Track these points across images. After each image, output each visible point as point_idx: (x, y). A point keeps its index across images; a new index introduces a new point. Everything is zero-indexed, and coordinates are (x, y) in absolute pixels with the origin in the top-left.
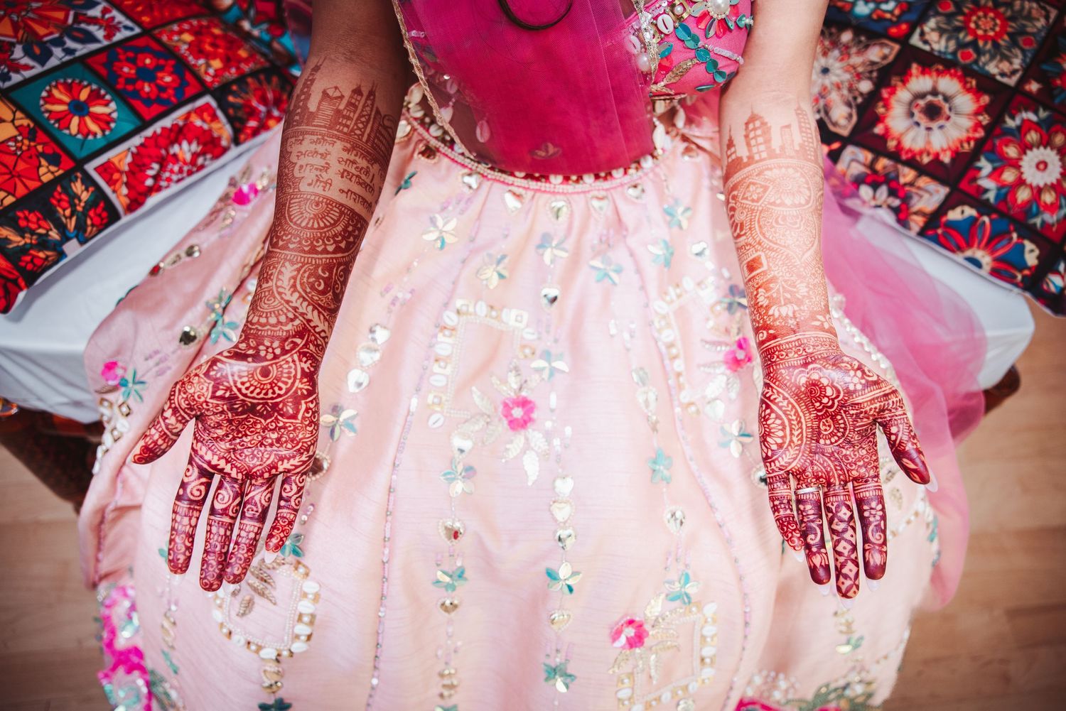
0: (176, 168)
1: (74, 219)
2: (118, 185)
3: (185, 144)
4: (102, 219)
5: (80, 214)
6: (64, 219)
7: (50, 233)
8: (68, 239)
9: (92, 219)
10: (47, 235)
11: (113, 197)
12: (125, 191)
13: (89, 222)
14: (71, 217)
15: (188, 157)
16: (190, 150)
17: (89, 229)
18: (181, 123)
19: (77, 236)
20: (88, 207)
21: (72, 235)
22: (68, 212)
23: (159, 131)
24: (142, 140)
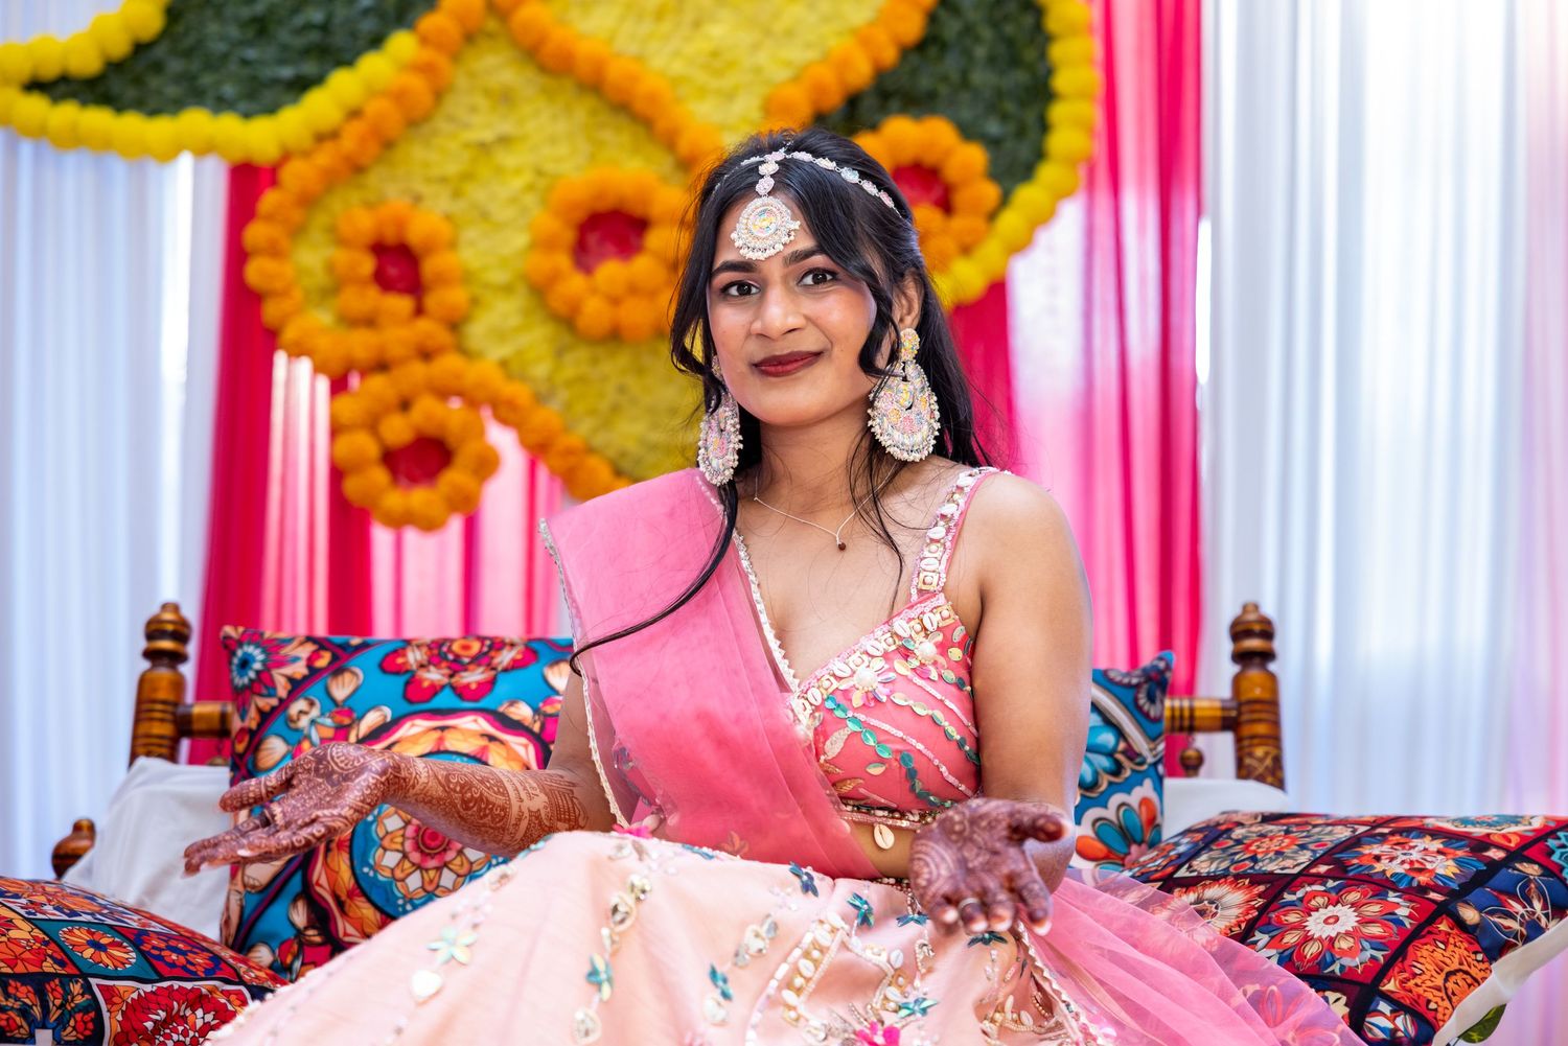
0: (180, 1028)
1: (59, 1012)
2: (115, 1008)
3: (200, 1012)
4: (86, 1029)
5: (66, 1012)
6: (51, 1005)
7: (34, 1008)
8: (44, 1027)
9: (76, 1022)
10: (31, 1007)
11: (106, 1015)
12: (120, 1018)
13: (72, 1023)
14: (58, 1008)
15: (199, 1023)
16: (203, 1018)
17: (69, 1029)
18: (204, 991)
19: (54, 1029)
20: (76, 1010)
21: (49, 1026)
22: (58, 1002)
23: (176, 987)
24: (154, 989)
